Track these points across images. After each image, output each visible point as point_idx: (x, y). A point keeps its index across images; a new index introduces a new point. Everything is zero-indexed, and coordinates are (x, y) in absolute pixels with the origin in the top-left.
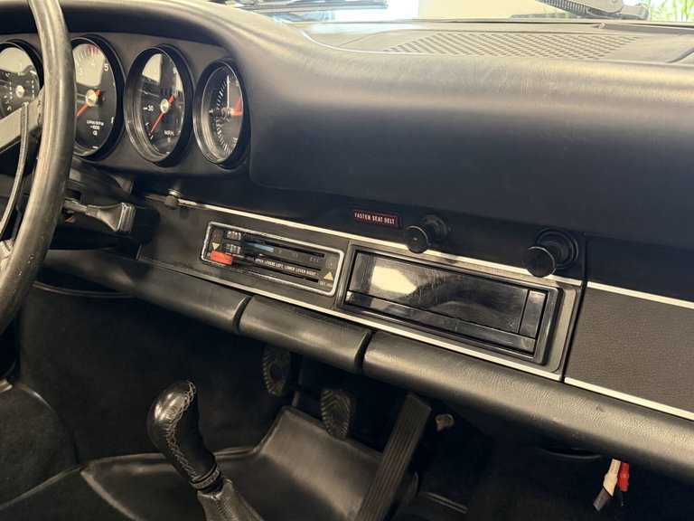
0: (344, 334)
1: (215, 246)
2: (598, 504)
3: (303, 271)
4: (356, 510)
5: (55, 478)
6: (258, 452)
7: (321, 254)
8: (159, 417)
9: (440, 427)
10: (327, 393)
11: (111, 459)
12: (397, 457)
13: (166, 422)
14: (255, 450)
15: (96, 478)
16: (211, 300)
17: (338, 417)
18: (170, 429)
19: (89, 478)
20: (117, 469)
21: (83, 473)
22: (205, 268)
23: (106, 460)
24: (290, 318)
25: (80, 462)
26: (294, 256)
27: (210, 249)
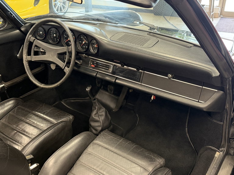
0: (113, 78)
1: (91, 63)
2: (151, 101)
3: (106, 68)
4: (115, 107)
5: (57, 103)
6: (96, 97)
7: (109, 66)
9: (130, 92)
10: (109, 86)
11: (67, 99)
12: (122, 97)
15: (64, 103)
16: (91, 72)
17: (111, 90)
19: (63, 103)
20: (68, 101)
21: (62, 102)
22: (90, 67)
23: (65, 99)
24: (104, 75)
25: (61, 100)
26: (105, 66)
27: (90, 64)
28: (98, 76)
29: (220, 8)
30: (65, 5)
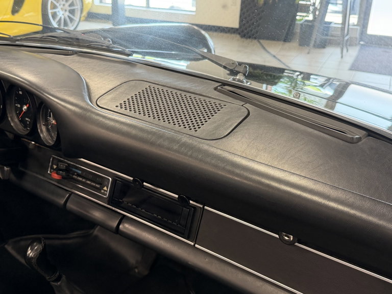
1: (55, 167)
3: (94, 184)
6: (92, 233)
7: (102, 178)
8: (29, 254)
13: (32, 258)
14: (91, 231)
16: (54, 193)
18: (34, 261)
21: (6, 246)
22: (49, 177)
26: (91, 176)
27: (52, 168)
28: (70, 205)
29: (358, 28)
30: (74, 15)
